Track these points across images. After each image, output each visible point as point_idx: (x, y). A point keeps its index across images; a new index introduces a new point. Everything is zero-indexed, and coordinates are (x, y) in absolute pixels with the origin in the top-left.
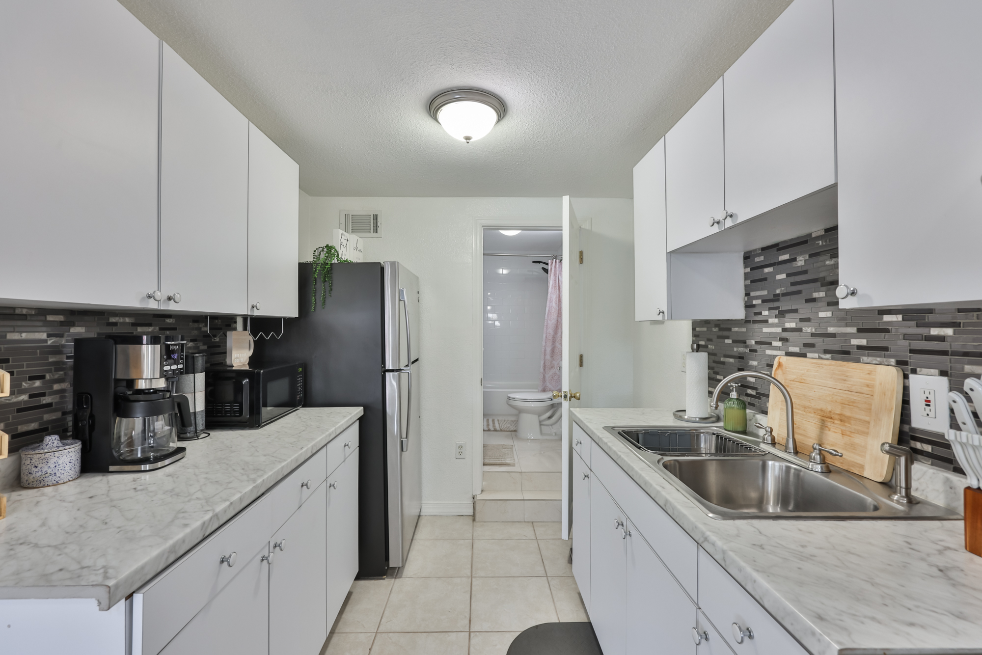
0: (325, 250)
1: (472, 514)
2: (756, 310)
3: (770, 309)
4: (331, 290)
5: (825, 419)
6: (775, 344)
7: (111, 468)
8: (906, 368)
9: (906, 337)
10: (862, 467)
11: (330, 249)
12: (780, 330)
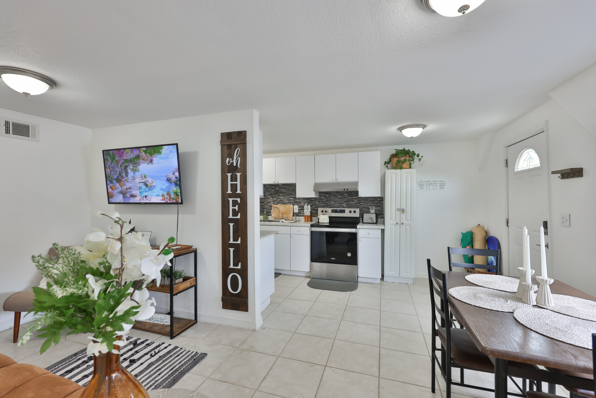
2: (267, 196)
3: (270, 196)
5: (283, 214)
6: (271, 203)
8: (293, 205)
9: (294, 201)
10: (289, 219)
12: (272, 200)
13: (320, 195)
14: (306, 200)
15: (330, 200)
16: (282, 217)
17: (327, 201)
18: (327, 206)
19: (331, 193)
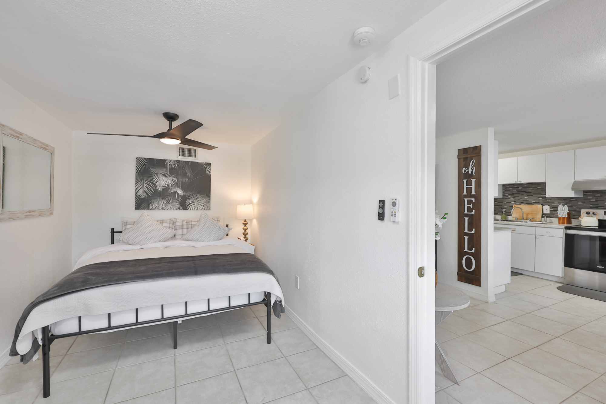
3: (511, 196)
5: (527, 214)
6: (512, 203)
8: (543, 205)
9: (543, 201)
10: (536, 220)
12: (514, 200)
13: (584, 195)
14: (562, 200)
15: (603, 200)
16: (527, 218)
17: (596, 201)
18: (597, 207)
19: (604, 192)
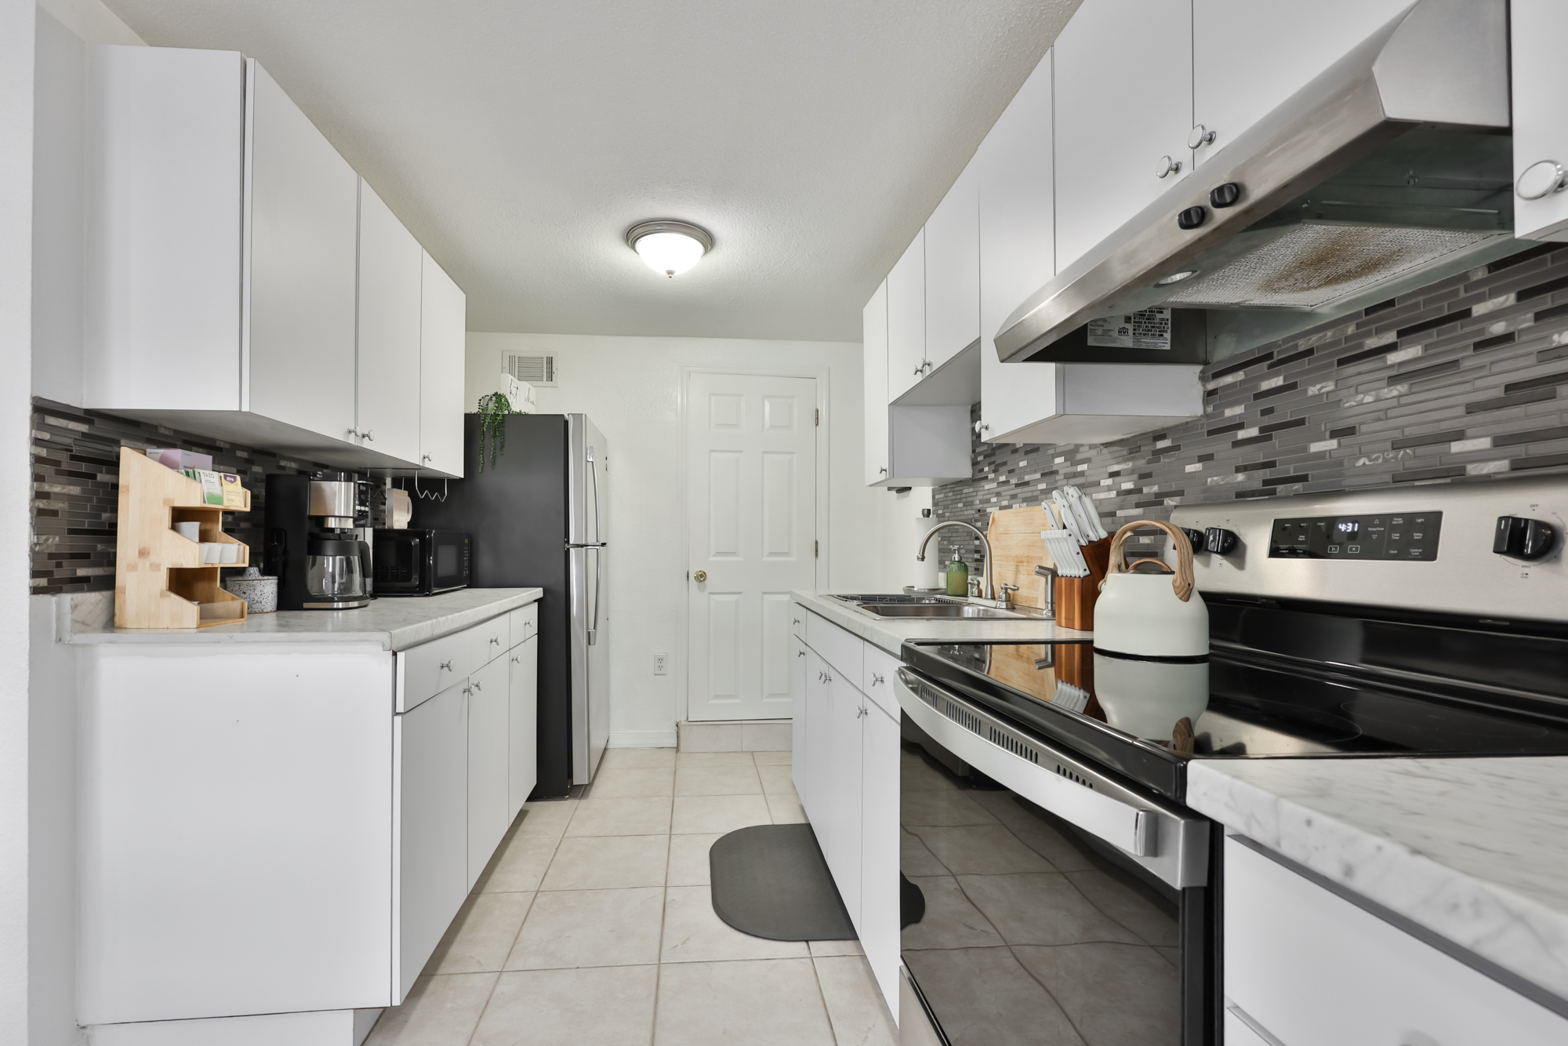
0: (494, 398)
1: (675, 745)
2: (980, 471)
4: (503, 446)
5: (1018, 564)
6: (992, 500)
7: (306, 605)
11: (499, 397)
